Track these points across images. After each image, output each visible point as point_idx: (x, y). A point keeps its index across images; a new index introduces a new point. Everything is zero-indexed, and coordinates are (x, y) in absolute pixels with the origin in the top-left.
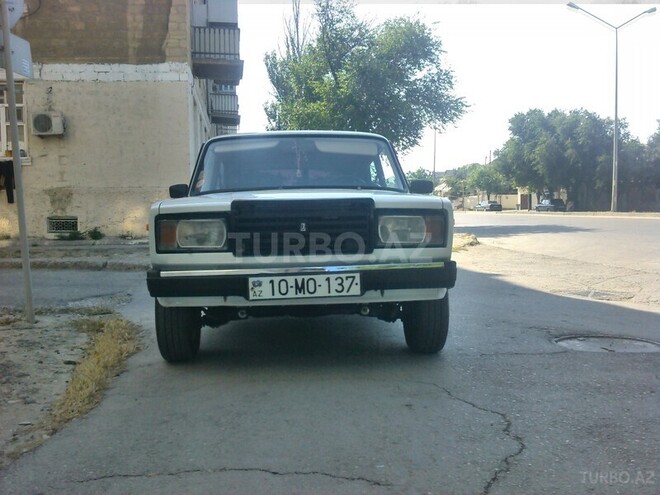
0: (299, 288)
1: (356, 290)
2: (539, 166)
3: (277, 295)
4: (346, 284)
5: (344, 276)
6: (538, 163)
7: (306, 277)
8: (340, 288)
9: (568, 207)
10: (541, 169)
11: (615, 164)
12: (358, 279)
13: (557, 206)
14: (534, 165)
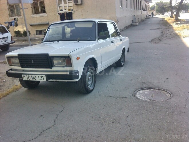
0: (33, 78)
1: (45, 80)
3: (28, 80)
4: (43, 78)
5: (42, 76)
7: (34, 75)
8: (41, 79)
12: (45, 77)
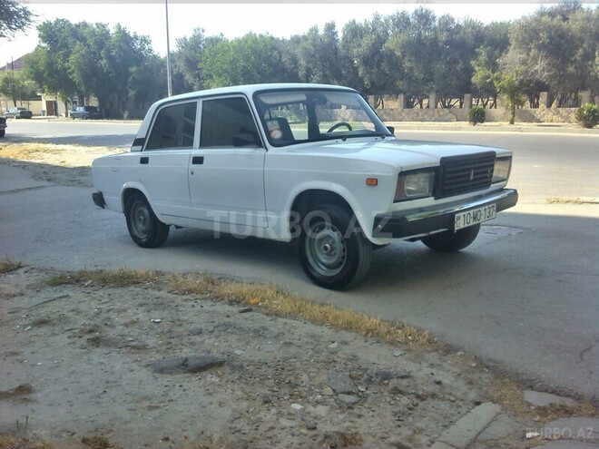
0: (474, 218)
2: (75, 75)
3: (466, 225)
6: (73, 72)
9: (125, 116)
10: (76, 77)
11: (169, 79)
13: (92, 114)
14: (70, 73)
